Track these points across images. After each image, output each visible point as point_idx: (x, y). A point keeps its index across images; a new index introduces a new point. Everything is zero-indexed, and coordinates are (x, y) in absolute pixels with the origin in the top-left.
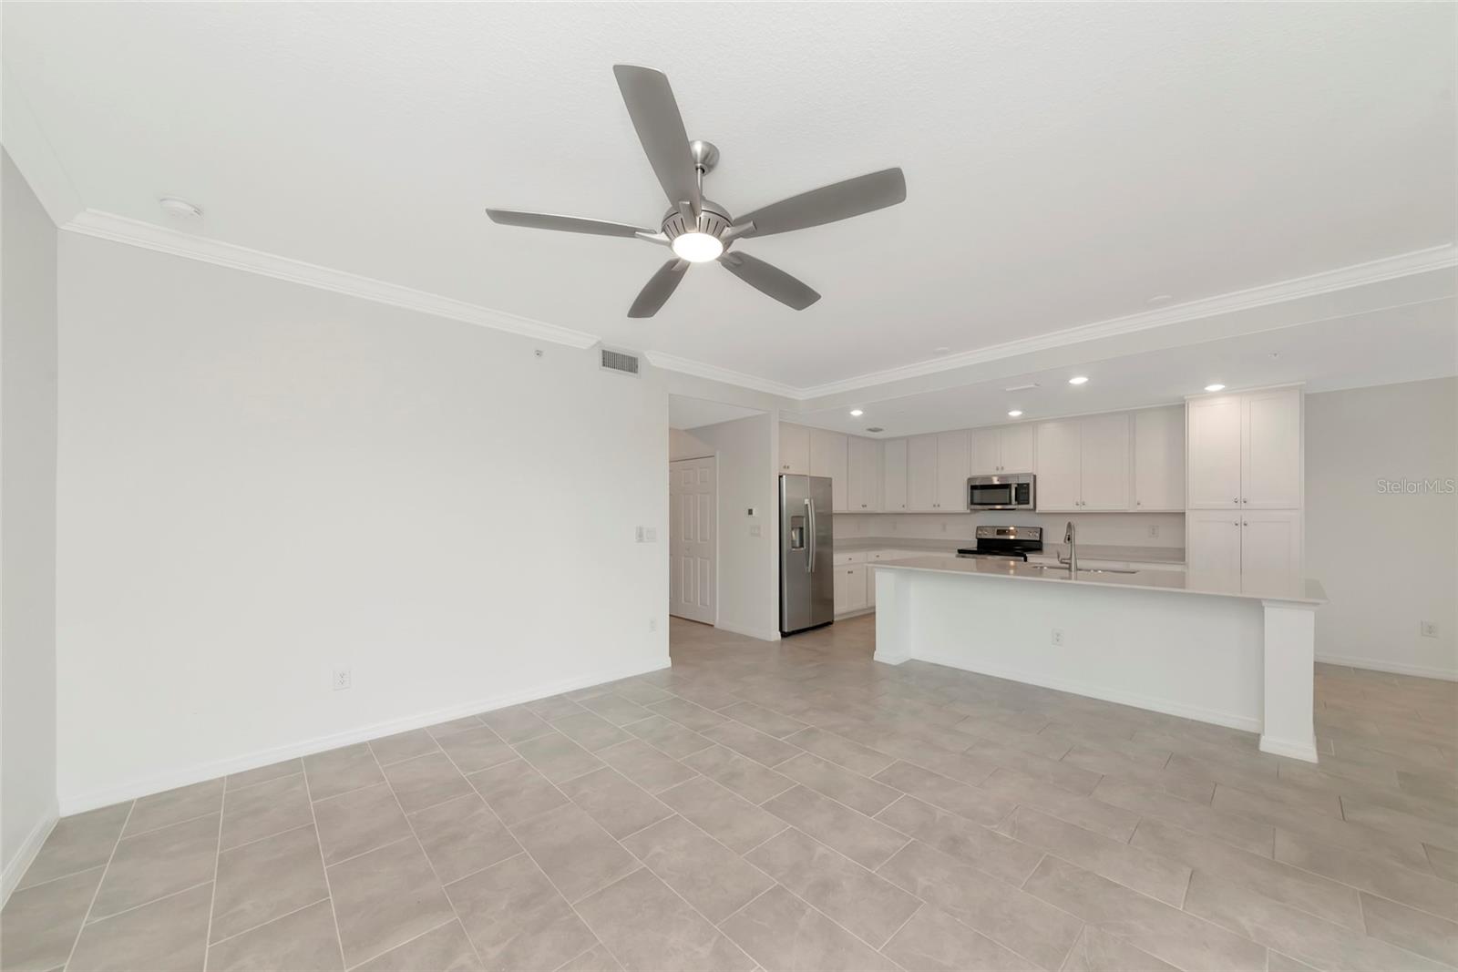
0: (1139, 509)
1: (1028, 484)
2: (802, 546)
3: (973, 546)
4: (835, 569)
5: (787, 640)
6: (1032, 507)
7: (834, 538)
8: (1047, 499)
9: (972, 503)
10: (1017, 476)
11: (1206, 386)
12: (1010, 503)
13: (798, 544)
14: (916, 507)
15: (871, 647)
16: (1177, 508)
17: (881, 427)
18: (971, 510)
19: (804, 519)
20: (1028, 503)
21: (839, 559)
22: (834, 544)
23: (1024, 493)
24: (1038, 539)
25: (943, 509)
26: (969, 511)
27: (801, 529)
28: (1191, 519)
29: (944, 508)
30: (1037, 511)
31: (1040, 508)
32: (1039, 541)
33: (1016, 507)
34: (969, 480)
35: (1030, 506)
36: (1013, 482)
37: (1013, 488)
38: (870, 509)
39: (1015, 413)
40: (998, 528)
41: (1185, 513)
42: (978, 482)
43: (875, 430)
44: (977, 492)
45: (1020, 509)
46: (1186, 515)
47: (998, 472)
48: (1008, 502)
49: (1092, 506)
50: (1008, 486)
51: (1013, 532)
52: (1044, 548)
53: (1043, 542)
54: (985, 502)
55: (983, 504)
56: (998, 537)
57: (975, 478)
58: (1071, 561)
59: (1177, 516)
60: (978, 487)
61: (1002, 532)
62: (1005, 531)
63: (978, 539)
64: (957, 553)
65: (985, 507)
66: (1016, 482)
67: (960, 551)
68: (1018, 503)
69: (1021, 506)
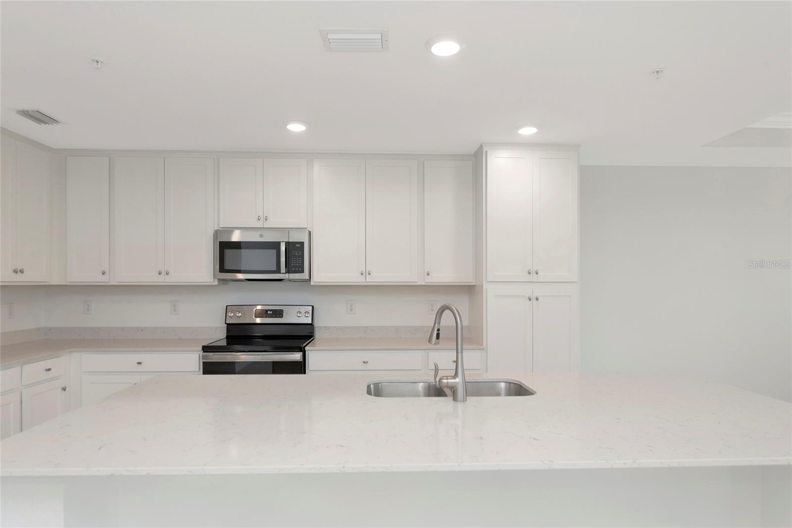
0: (429, 280)
1: (302, 244)
3: (219, 336)
6: (307, 277)
8: (326, 264)
9: (222, 269)
10: (288, 230)
11: (520, 127)
12: (278, 271)
14: (122, 276)
16: (467, 278)
18: (220, 280)
20: (302, 271)
23: (295, 256)
24: (310, 322)
26: (216, 283)
28: (491, 294)
29: (177, 277)
30: (312, 283)
31: (317, 278)
32: (311, 324)
33: (286, 276)
34: (216, 233)
35: (305, 276)
36: (282, 239)
37: (283, 248)
38: (31, 277)
39: (297, 128)
40: (259, 307)
41: (482, 286)
42: (236, 237)
43: (39, 118)
44: (228, 252)
45: (290, 280)
46: (484, 287)
47: (260, 225)
48: (275, 269)
49: (378, 277)
50: (276, 246)
51: (278, 313)
52: (318, 334)
53: (316, 325)
54: (242, 269)
55: (239, 272)
56: (258, 321)
57: (230, 231)
58: (457, 380)
59: (470, 290)
60: (237, 245)
61: (264, 313)
62: (267, 311)
63: (228, 324)
64: (201, 353)
65: (240, 276)
66: (287, 240)
67: (206, 349)
68: (288, 271)
69: (293, 276)
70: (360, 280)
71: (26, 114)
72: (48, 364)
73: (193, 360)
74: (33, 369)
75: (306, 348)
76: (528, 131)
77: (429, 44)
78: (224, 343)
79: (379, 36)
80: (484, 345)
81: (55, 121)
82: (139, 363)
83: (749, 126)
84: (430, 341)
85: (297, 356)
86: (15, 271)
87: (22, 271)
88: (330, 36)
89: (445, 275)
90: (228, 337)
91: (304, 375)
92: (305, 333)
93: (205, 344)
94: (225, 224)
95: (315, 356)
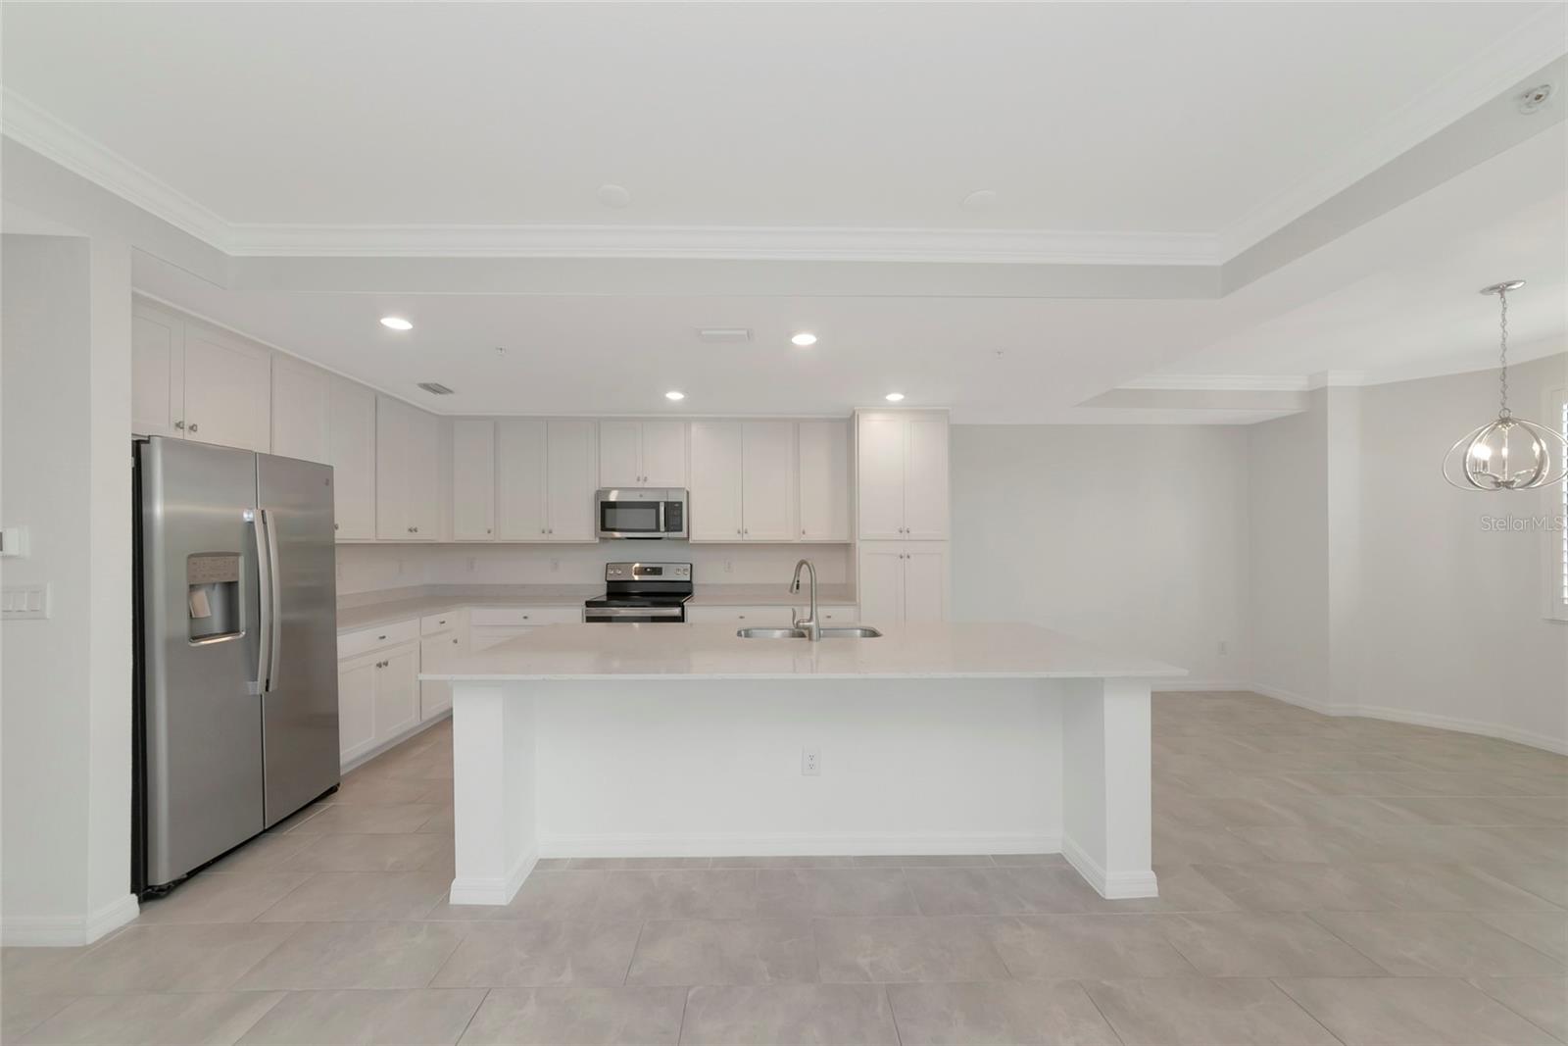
0: (804, 539)
1: (681, 503)
2: (231, 628)
3: (600, 593)
4: (341, 667)
5: (158, 907)
6: (686, 536)
7: (338, 594)
8: (703, 525)
9: (604, 528)
10: (667, 490)
11: (887, 394)
12: (658, 530)
13: (217, 623)
14: (507, 535)
15: (442, 866)
17: (451, 388)
18: (600, 538)
19: (241, 560)
20: (681, 530)
21: (352, 644)
22: (339, 606)
23: (673, 515)
24: (688, 579)
25: (555, 538)
26: (597, 541)
27: (230, 587)
28: (863, 550)
29: (560, 535)
30: (691, 542)
31: (695, 537)
32: (690, 582)
33: (665, 535)
34: (598, 493)
35: (683, 534)
36: (662, 499)
37: (662, 509)
38: (425, 535)
39: (675, 396)
40: (637, 565)
41: (855, 544)
42: (613, 497)
43: (436, 389)
44: (609, 512)
45: (669, 539)
46: (857, 546)
47: (640, 485)
48: (654, 527)
49: (755, 535)
50: (655, 505)
51: (657, 571)
52: (696, 591)
53: (694, 582)
54: (618, 527)
55: (614, 530)
56: (636, 578)
57: (608, 491)
58: (812, 623)
59: (845, 548)
60: (613, 505)
61: (643, 571)
62: (646, 569)
63: (609, 582)
64: (585, 607)
65: (617, 535)
66: (666, 500)
67: (589, 604)
68: (667, 530)
69: (672, 535)
70: (735, 538)
71: (426, 387)
72: (443, 616)
73: (577, 612)
74: (431, 621)
75: (685, 604)
76: (895, 397)
77: (791, 335)
78: (604, 599)
79: (745, 332)
80: (858, 600)
81: (451, 392)
82: (525, 618)
83: (1120, 387)
84: (791, 591)
85: (676, 611)
86: (410, 530)
87: (416, 530)
88: (704, 333)
89: (819, 533)
90: (608, 594)
91: (681, 624)
92: (685, 590)
93: (588, 599)
94: (605, 484)
95: (692, 610)
